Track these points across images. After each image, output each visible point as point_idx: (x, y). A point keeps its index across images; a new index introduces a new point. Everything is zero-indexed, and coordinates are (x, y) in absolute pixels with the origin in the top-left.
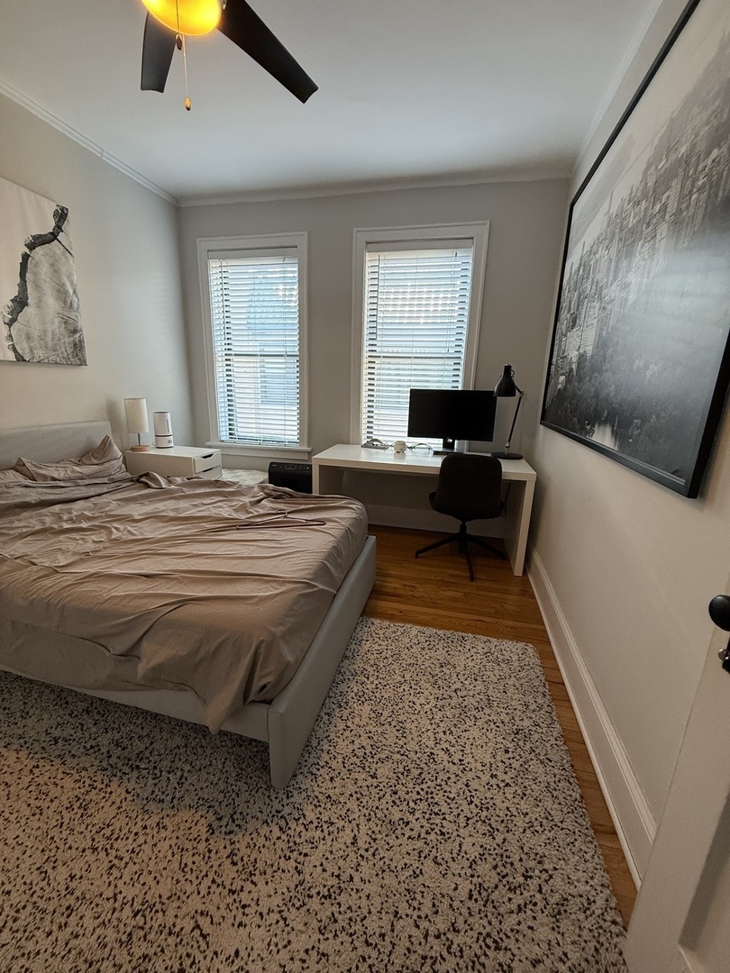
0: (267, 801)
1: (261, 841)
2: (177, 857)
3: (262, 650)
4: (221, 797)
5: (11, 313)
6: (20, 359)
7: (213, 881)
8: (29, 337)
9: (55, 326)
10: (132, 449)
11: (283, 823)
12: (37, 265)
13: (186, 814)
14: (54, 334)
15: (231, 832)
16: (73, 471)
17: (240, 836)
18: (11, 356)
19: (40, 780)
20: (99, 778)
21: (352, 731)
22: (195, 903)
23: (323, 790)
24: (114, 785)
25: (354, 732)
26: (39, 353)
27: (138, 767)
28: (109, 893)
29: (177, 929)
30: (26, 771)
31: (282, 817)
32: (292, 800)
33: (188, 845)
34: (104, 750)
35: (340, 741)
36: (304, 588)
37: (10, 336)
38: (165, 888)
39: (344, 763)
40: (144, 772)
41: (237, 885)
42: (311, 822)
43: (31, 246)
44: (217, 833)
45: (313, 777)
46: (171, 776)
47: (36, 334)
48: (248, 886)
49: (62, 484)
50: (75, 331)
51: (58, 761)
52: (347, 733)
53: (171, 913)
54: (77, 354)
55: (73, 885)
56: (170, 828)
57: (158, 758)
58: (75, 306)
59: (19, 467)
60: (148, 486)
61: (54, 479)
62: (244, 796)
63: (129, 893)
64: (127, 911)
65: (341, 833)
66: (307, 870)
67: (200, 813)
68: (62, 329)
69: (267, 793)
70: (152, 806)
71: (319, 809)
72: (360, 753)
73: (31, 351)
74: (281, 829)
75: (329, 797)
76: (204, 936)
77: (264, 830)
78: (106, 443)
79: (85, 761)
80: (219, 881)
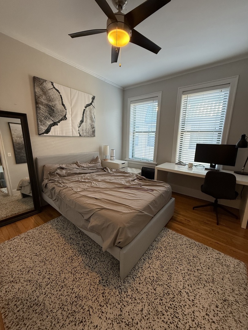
0: (118, 281)
1: (112, 293)
2: (89, 286)
3: (120, 230)
4: (105, 273)
5: (80, 124)
6: (80, 136)
7: (96, 299)
8: (83, 130)
9: (89, 127)
10: (104, 160)
11: (120, 291)
12: (86, 112)
13: (94, 274)
14: (88, 129)
15: (105, 286)
16: (88, 165)
17: (107, 288)
18: (78, 135)
19: (65, 248)
20: (77, 253)
21: (151, 269)
22: (90, 303)
23: (136, 286)
24: (80, 256)
25: (151, 270)
26: (85, 134)
27: (86, 254)
28: (71, 287)
29: (84, 308)
30: (63, 244)
31: (120, 289)
32: (125, 284)
33: (92, 283)
34: (80, 245)
35: (146, 271)
36: (139, 213)
37: (79, 130)
38: (84, 294)
39: (145, 279)
40: (88, 256)
41: (102, 304)
42: (129, 295)
43: (86, 107)
44: (101, 284)
45: (133, 280)
46: (94, 260)
47: (84, 129)
48: (105, 306)
49: (85, 168)
50: (93, 128)
51: (70, 244)
52: (149, 269)
53: (84, 302)
54: (93, 134)
55: (65, 280)
56: (90, 276)
57: (92, 253)
58: (94, 121)
59: (76, 163)
60: (105, 171)
61: (84, 167)
62: (111, 276)
63: (76, 290)
64: (74, 295)
65: (138, 305)
66: (124, 312)
67: (98, 275)
68: (90, 127)
69: (118, 278)
70: (87, 267)
71: (133, 292)
72: (152, 278)
73: (83, 133)
74: (119, 293)
75: (137, 289)
76: (90, 315)
77: (114, 290)
78: (97, 158)
79: (76, 247)
80: (98, 300)
